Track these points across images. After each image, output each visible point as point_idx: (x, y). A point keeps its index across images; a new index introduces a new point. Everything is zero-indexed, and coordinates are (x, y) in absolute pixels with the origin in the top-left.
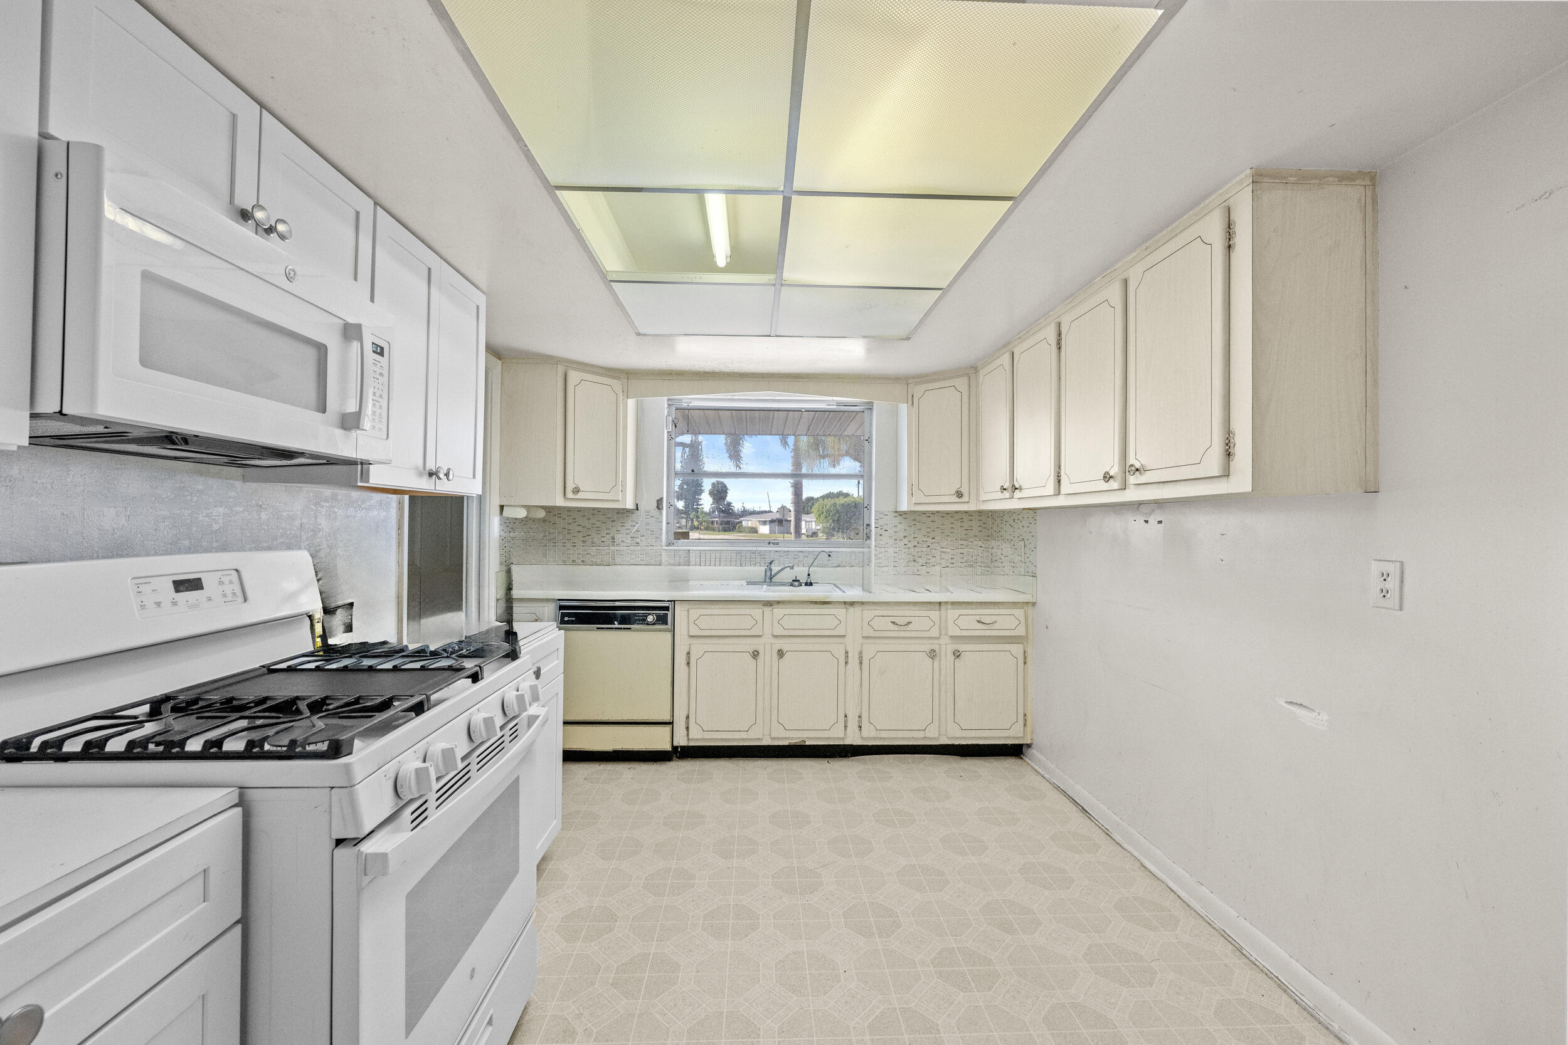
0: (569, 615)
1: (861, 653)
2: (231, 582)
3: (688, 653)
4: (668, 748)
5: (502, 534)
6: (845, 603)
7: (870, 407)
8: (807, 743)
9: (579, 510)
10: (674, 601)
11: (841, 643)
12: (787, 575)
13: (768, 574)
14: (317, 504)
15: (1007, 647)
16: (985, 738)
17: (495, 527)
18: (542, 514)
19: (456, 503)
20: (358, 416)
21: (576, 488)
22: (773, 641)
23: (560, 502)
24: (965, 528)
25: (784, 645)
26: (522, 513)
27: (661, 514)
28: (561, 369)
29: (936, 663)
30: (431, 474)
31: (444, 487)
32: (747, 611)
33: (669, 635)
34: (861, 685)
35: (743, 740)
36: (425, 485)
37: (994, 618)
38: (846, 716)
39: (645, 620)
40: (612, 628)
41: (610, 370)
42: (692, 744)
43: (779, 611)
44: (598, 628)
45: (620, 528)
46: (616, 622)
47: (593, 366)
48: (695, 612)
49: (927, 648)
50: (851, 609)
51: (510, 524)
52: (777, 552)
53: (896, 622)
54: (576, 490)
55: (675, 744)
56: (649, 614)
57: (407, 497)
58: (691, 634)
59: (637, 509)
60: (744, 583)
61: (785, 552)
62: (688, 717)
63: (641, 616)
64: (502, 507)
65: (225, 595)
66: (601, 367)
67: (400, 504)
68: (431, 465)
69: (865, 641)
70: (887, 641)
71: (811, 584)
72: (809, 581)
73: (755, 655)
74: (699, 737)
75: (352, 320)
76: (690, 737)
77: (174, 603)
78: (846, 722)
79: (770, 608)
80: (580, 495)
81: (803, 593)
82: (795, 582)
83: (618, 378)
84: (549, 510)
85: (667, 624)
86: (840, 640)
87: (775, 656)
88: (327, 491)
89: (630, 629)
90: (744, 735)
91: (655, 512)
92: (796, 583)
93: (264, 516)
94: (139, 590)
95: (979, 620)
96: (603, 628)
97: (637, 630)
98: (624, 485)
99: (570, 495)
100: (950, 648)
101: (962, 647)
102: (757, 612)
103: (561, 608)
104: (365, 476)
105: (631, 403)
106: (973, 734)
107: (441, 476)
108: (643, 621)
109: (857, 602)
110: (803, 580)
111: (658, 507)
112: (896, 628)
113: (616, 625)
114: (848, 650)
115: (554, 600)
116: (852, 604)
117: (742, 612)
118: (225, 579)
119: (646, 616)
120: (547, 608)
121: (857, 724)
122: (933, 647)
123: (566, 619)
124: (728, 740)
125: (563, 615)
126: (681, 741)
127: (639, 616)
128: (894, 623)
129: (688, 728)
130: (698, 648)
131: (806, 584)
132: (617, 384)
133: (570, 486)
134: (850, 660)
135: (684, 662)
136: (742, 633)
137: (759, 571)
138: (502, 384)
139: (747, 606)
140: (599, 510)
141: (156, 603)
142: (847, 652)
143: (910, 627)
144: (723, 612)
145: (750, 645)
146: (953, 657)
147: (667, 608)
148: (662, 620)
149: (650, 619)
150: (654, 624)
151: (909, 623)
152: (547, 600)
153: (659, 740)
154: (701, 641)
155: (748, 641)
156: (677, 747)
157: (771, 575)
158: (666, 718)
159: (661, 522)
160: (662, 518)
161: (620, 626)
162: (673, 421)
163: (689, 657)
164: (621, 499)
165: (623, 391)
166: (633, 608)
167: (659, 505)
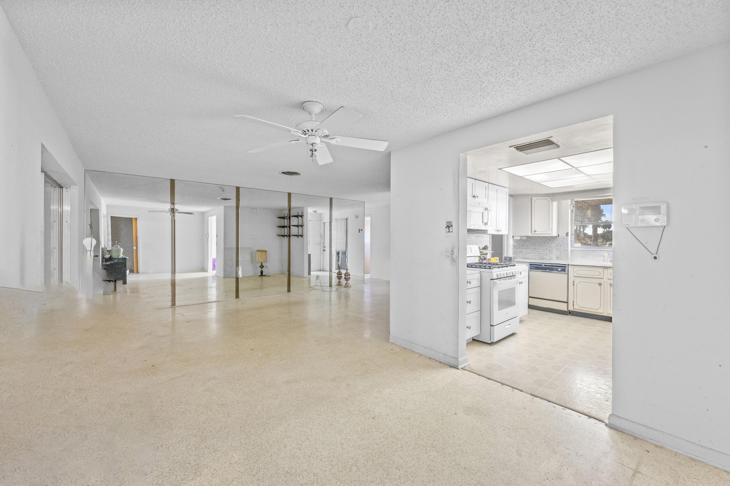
0: (533, 267)
3: (574, 282)
4: (566, 310)
5: (514, 244)
9: (538, 237)
10: (568, 265)
14: (477, 237)
17: (511, 242)
18: (525, 238)
19: (501, 237)
20: (487, 223)
22: (608, 280)
23: (530, 235)
26: (519, 238)
27: (568, 238)
28: (530, 197)
30: (497, 231)
31: (500, 233)
32: (597, 270)
33: (566, 275)
35: (595, 312)
36: (496, 233)
41: (547, 194)
42: (575, 310)
44: (542, 271)
45: (552, 242)
47: (540, 195)
48: (576, 269)
51: (516, 241)
54: (535, 231)
55: (569, 309)
56: (558, 268)
57: (491, 235)
58: (574, 276)
59: (559, 236)
62: (573, 302)
64: (513, 236)
66: (544, 194)
67: (490, 236)
68: (497, 229)
73: (600, 284)
74: (577, 308)
75: (486, 207)
76: (574, 308)
79: (607, 269)
80: (536, 233)
83: (550, 196)
84: (527, 237)
85: (565, 272)
87: (608, 286)
88: (478, 235)
89: (552, 272)
90: (595, 311)
91: (566, 237)
93: (470, 239)
96: (544, 271)
97: (554, 273)
98: (552, 229)
99: (533, 233)
102: (601, 270)
103: (530, 264)
104: (487, 232)
105: (555, 204)
107: (500, 231)
111: (567, 235)
113: (548, 271)
115: (528, 262)
117: (595, 270)
120: (527, 264)
123: (532, 268)
124: (589, 311)
126: (571, 308)
127: (555, 269)
129: (573, 305)
130: (577, 280)
132: (549, 199)
133: (533, 230)
135: (572, 284)
136: (595, 277)
138: (513, 203)
139: (597, 268)
140: (545, 237)
144: (587, 269)
145: (599, 281)
147: (565, 267)
148: (564, 270)
149: (558, 270)
150: (560, 272)
152: (526, 262)
153: (563, 307)
154: (578, 278)
155: (597, 279)
156: (570, 311)
158: (566, 301)
159: (568, 240)
160: (568, 239)
161: (549, 271)
162: (573, 206)
163: (574, 283)
164: (552, 233)
165: (551, 200)
166: (553, 266)
167: (567, 234)
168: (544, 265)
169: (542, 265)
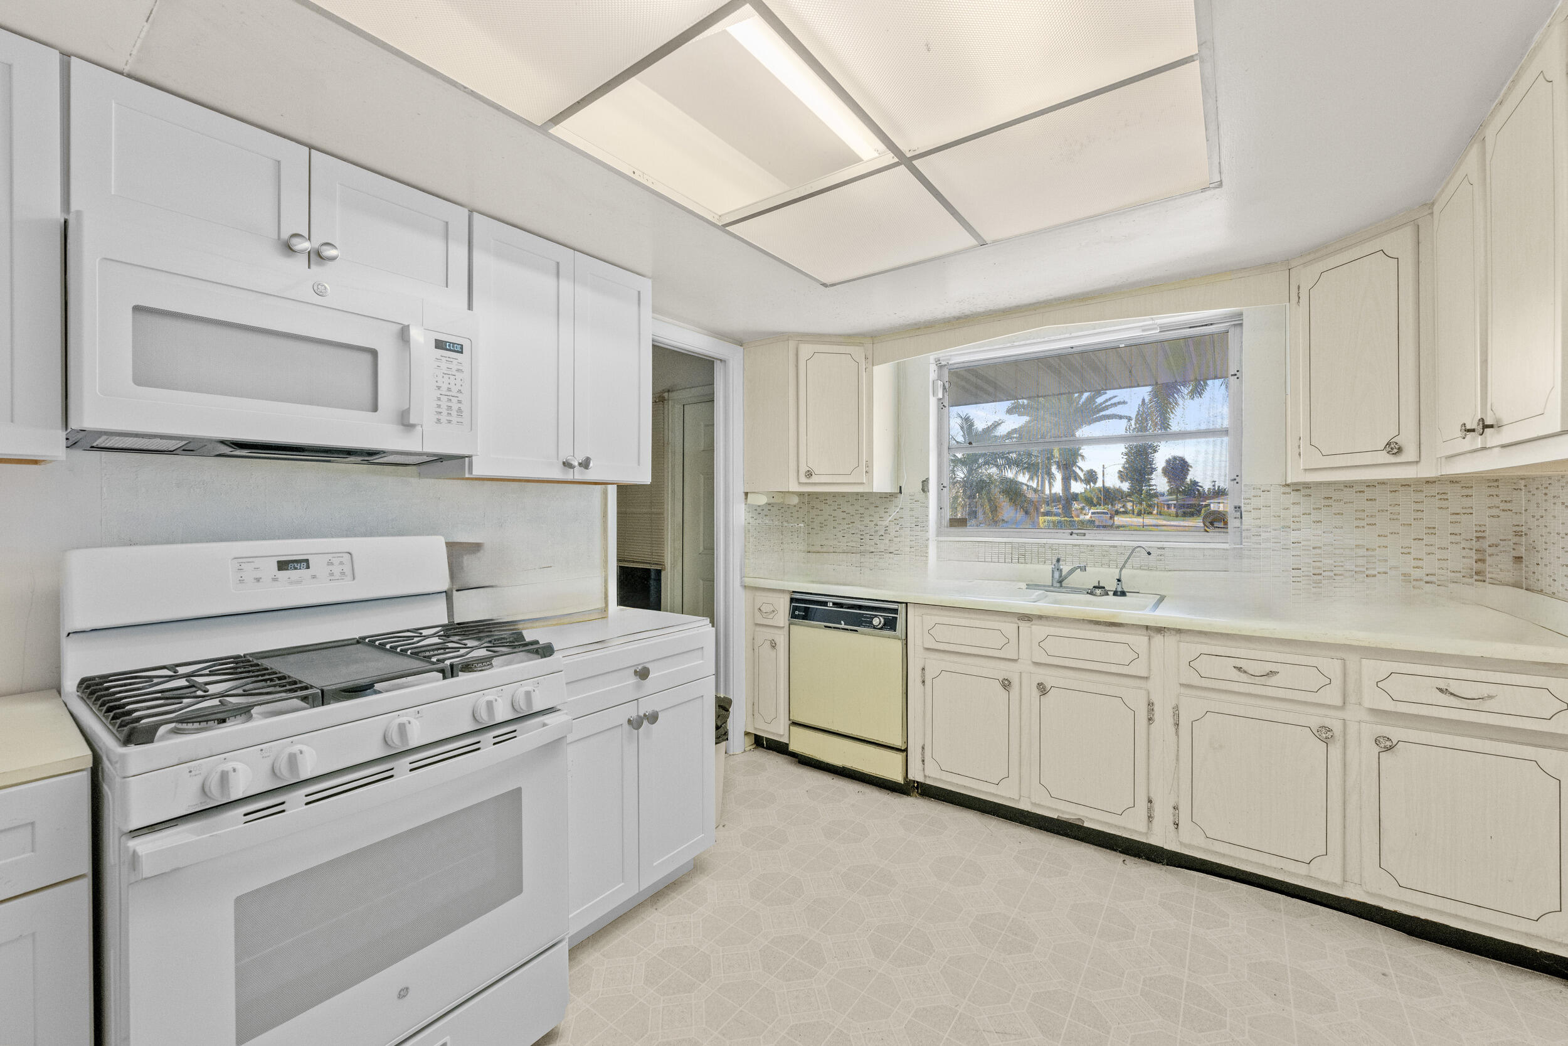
0: (801, 609)
1: (1176, 708)
2: (341, 563)
3: (923, 669)
4: (900, 779)
5: (747, 522)
6: (1147, 627)
7: (1237, 321)
8: (1086, 825)
10: (907, 603)
11: (1141, 688)
12: (1087, 579)
13: (1057, 575)
15: (1529, 752)
16: (1465, 919)
21: (808, 471)
22: (1033, 669)
23: (801, 487)
24: (1451, 510)
25: (1050, 678)
26: (767, 500)
27: (927, 498)
28: (790, 344)
29: (1335, 752)
30: (566, 464)
31: (586, 476)
32: (996, 625)
33: (898, 645)
34: (1177, 760)
35: (993, 794)
36: (558, 475)
37: (1485, 690)
38: (1150, 801)
39: (871, 622)
40: (839, 628)
41: (849, 336)
42: (928, 784)
43: (1039, 630)
44: (826, 627)
45: (883, 515)
46: (842, 622)
47: (830, 335)
48: (933, 619)
49: (1315, 722)
50: (1158, 639)
52: (1076, 545)
53: (1245, 668)
54: (809, 474)
55: (910, 777)
56: (876, 616)
57: (612, 491)
58: (928, 647)
59: (900, 493)
60: (1024, 586)
61: (1088, 546)
62: (924, 748)
63: (868, 618)
64: (746, 494)
65: (332, 574)
66: (840, 335)
67: (605, 493)
68: (565, 456)
69: (1183, 690)
70: (1223, 697)
71: (1123, 594)
72: (1119, 589)
73: (1006, 684)
74: (935, 774)
76: (926, 773)
77: (275, 579)
78: (1150, 810)
79: (1028, 624)
80: (814, 479)
81: (1107, 608)
82: (1098, 589)
83: (861, 344)
85: (895, 631)
86: (1138, 683)
87: (1035, 693)
89: (857, 631)
90: (992, 789)
91: (921, 496)
92: (1098, 591)
94: (240, 568)
95: (1443, 687)
96: (831, 627)
97: (862, 634)
98: (870, 465)
99: (805, 479)
100: (1374, 730)
101: (1396, 733)
102: (1011, 628)
103: (792, 600)
104: (470, 468)
105: (882, 374)
106: (1431, 902)
108: (869, 624)
109: (1169, 629)
110: (1111, 586)
111: (923, 490)
112: (1243, 677)
113: (843, 625)
114: (1154, 699)
115: (790, 591)
116: (1160, 630)
117: (991, 622)
118: (336, 561)
119: (872, 617)
120: (782, 600)
121: (1171, 818)
122: (1327, 722)
123: (797, 613)
124: (973, 790)
125: (795, 609)
126: (916, 775)
127: (866, 617)
128: (1239, 669)
129: (923, 761)
130: (935, 664)
131: (1115, 593)
132: (858, 352)
133: (803, 469)
134: (1157, 716)
135: (919, 680)
136: (990, 653)
137: (1044, 571)
138: (744, 370)
139: (997, 618)
141: (255, 579)
142: (1150, 704)
143: (1273, 680)
144: (963, 622)
145: (1002, 670)
146: (1377, 749)
147: (895, 611)
148: (890, 624)
149: (876, 622)
150: (881, 629)
151: (1272, 673)
152: (783, 591)
153: (890, 768)
154: (939, 655)
155: (997, 664)
156: (911, 781)
157: (1060, 576)
158: (898, 743)
159: (927, 507)
160: (928, 502)
161: (846, 627)
162: (944, 385)
163: (924, 676)
164: (871, 481)
165: (866, 358)
166: (860, 607)
167: (925, 487)
168: (834, 604)
169: (825, 604)
